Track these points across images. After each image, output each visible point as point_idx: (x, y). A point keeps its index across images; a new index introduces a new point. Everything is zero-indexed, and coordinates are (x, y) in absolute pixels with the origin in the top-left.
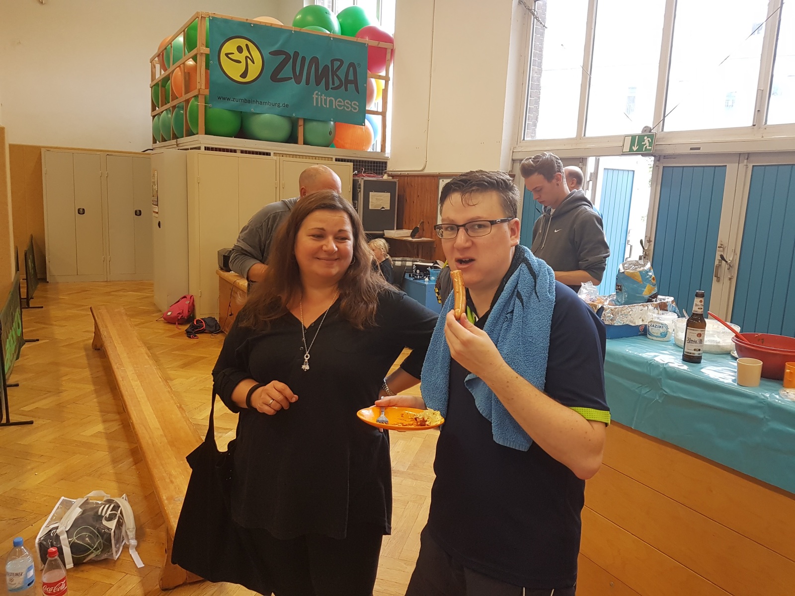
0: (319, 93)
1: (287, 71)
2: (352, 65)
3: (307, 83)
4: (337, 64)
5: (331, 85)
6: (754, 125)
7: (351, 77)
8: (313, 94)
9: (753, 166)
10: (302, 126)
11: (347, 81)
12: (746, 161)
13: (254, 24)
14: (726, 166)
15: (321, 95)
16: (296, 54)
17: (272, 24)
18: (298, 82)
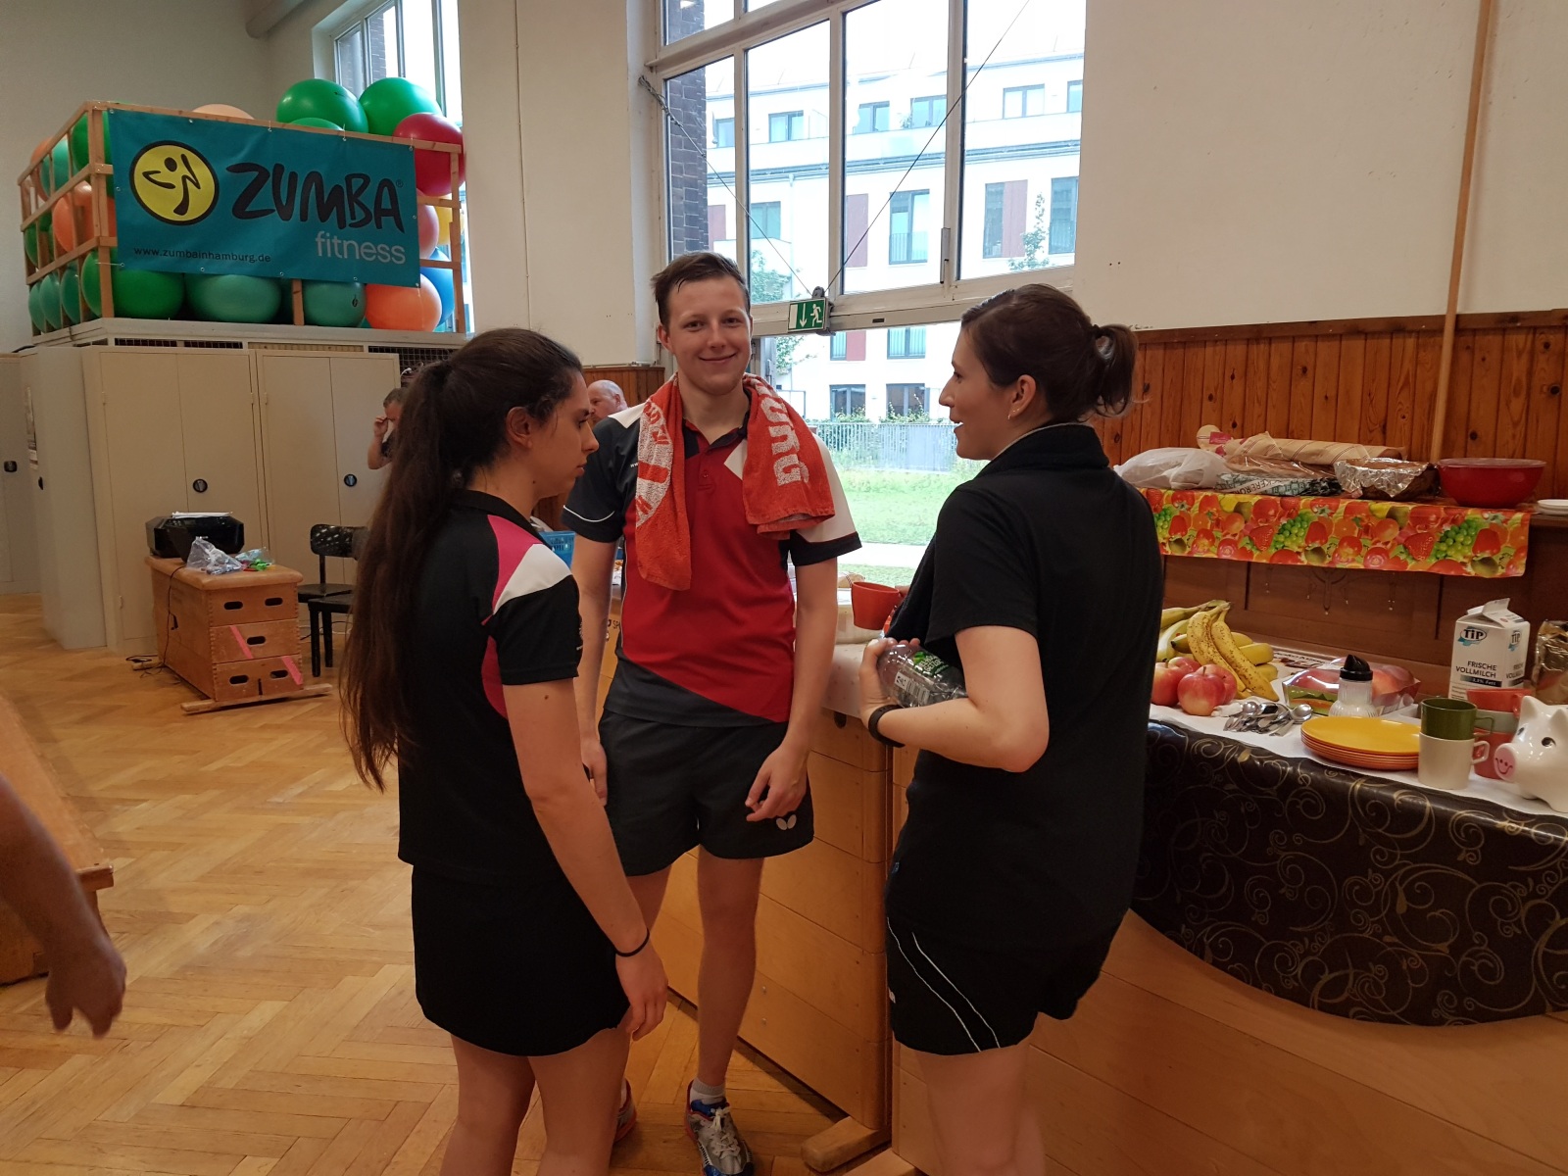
0: (328, 235)
1: (264, 198)
2: (386, 183)
3: (304, 217)
4: (357, 183)
5: (349, 221)
6: (942, 283)
7: (386, 204)
8: (316, 237)
10: (300, 293)
11: (380, 212)
13: (194, 120)
15: (331, 238)
16: (279, 169)
17: (228, 118)
18: (286, 216)
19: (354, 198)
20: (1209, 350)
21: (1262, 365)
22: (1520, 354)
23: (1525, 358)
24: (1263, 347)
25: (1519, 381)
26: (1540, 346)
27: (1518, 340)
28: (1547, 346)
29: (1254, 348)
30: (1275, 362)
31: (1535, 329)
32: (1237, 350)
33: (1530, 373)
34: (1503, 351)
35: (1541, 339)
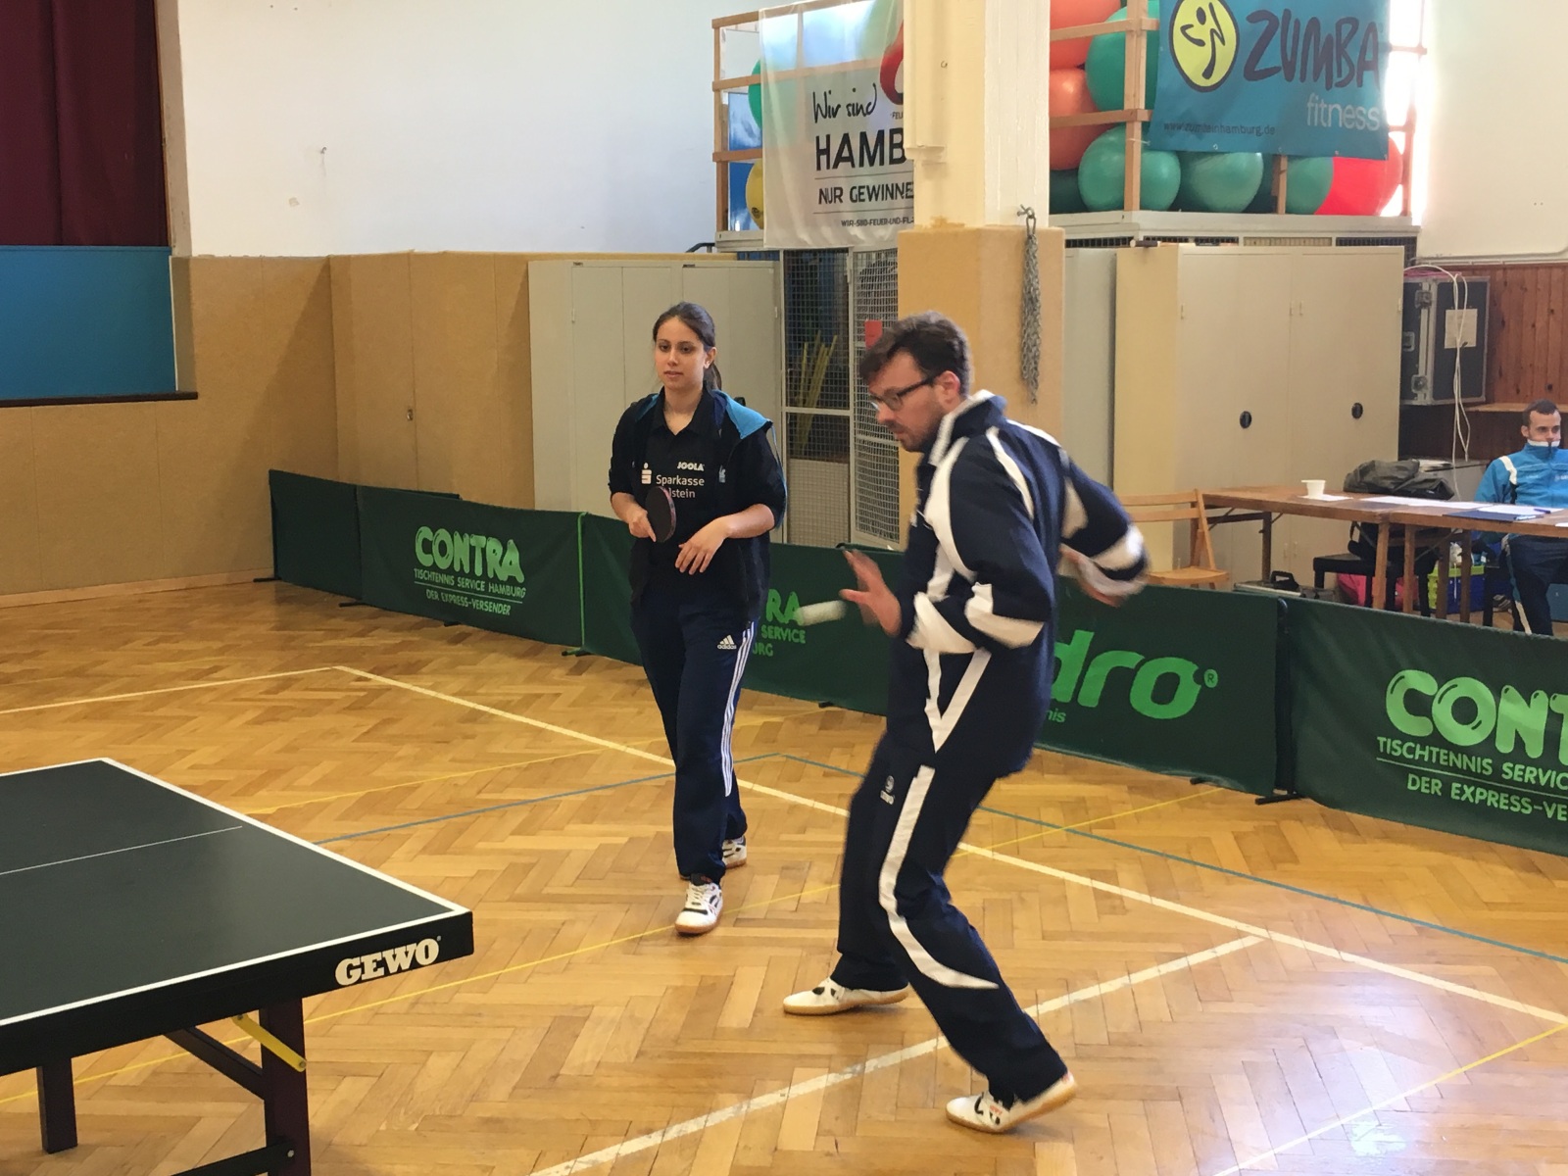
0: (1317, 98)
1: (1272, 57)
2: (1372, 28)
3: (1303, 78)
4: (1346, 29)
5: (1336, 80)
7: (1369, 55)
8: (1309, 101)
10: (1286, 173)
11: (1363, 65)
15: (1319, 102)
16: (1287, 13)
18: (1289, 77)
19: (1341, 51)
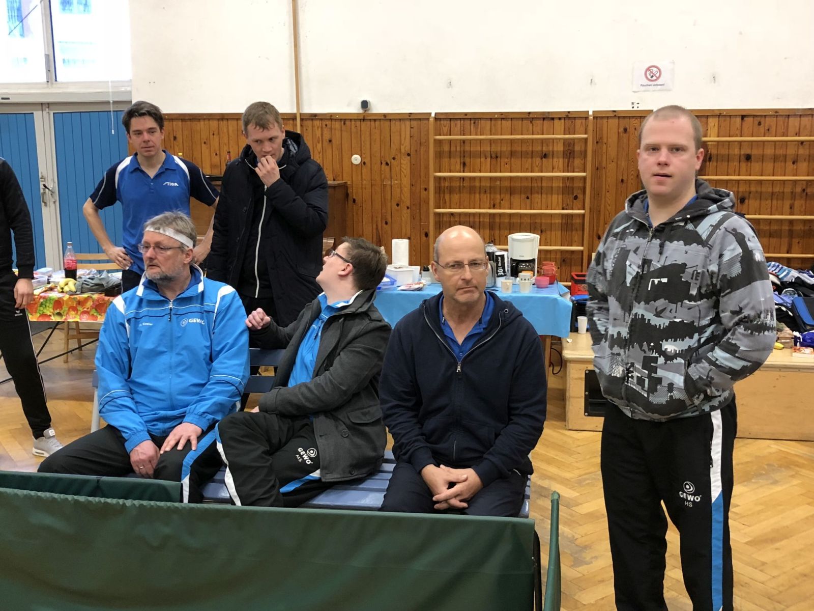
6: (48, 82)
9: (54, 113)
12: (47, 109)
14: (33, 113)
20: (202, 123)
21: (225, 130)
22: (318, 128)
23: (320, 129)
24: (225, 122)
25: (319, 137)
26: (324, 126)
27: (317, 123)
28: (326, 125)
29: (221, 122)
30: (231, 129)
31: (322, 119)
32: (214, 124)
33: (322, 135)
34: (313, 127)
35: (324, 123)
